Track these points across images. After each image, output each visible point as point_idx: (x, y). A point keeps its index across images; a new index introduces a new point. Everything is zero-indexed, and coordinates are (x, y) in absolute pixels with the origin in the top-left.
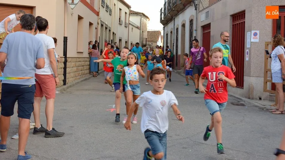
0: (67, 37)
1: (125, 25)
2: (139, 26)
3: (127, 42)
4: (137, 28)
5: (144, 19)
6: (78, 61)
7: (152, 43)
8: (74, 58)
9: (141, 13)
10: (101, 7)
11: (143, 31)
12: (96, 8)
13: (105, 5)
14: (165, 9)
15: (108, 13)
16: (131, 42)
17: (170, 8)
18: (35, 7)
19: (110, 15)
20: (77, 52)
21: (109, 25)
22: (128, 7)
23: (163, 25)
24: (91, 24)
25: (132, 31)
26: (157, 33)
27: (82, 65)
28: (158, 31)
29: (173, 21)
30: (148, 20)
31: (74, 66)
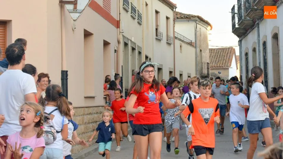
0: (67, 72)
1: (168, 41)
2: (194, 41)
3: (173, 73)
4: (190, 44)
5: (202, 27)
6: (88, 114)
7: (220, 71)
8: (80, 109)
9: (195, 16)
10: (122, 11)
11: (201, 51)
12: (114, 14)
13: (130, 7)
14: (239, 8)
15: (136, 21)
16: (180, 71)
17: (249, 6)
18: (11, 21)
19: (140, 24)
20: (85, 97)
21: (138, 43)
22: (172, 6)
23: (238, 36)
24: (106, 44)
25: (181, 52)
26: (227, 52)
27: (93, 121)
28: (229, 48)
29: (256, 30)
30: (209, 28)
31: (81, 123)
